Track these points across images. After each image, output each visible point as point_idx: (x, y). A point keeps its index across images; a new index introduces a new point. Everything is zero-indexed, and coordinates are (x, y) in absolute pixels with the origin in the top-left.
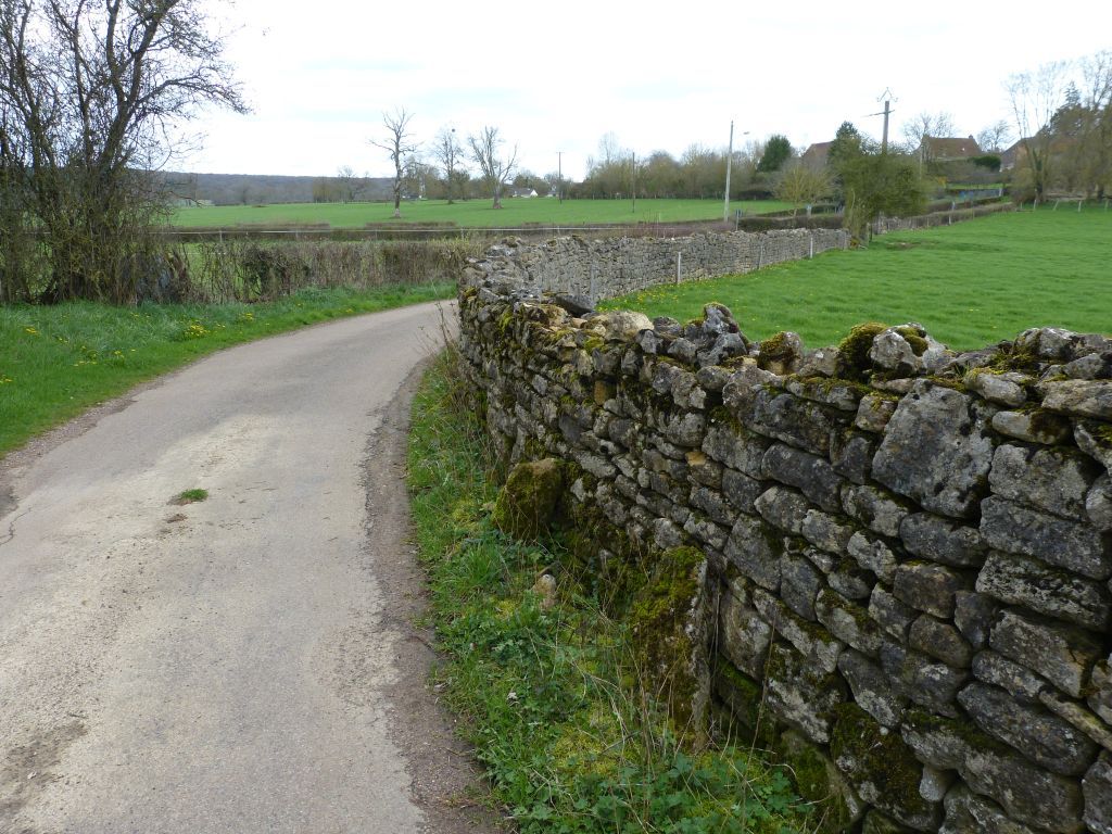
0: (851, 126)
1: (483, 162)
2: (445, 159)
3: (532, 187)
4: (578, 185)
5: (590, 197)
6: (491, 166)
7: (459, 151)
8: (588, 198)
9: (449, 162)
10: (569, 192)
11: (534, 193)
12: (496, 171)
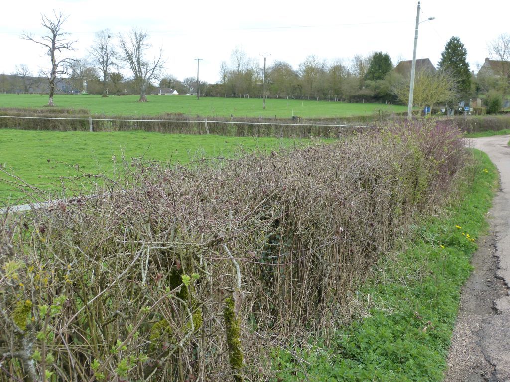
0: (458, 41)
1: (132, 63)
2: (101, 60)
3: (174, 88)
4: (213, 86)
5: (223, 96)
6: (139, 67)
7: (113, 53)
8: (221, 96)
9: (105, 63)
10: (204, 91)
11: (175, 92)
12: (144, 71)
